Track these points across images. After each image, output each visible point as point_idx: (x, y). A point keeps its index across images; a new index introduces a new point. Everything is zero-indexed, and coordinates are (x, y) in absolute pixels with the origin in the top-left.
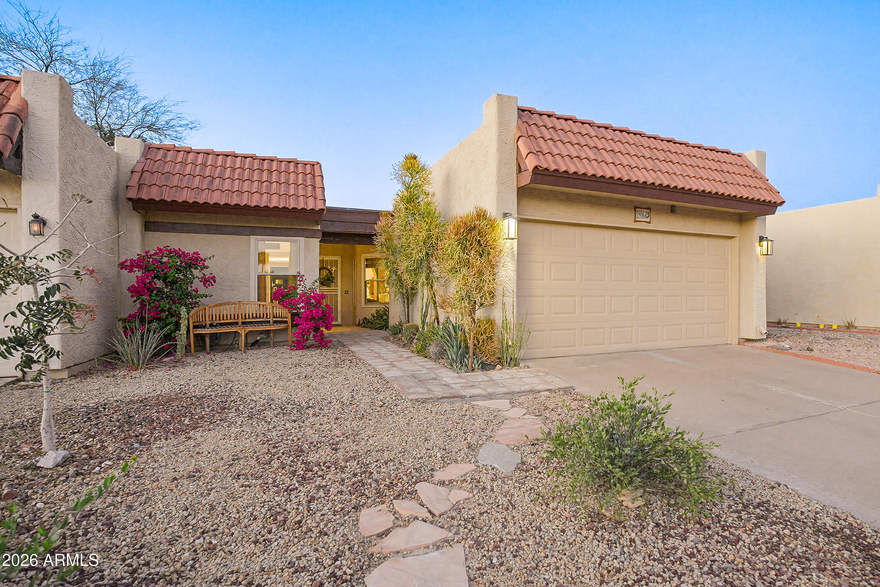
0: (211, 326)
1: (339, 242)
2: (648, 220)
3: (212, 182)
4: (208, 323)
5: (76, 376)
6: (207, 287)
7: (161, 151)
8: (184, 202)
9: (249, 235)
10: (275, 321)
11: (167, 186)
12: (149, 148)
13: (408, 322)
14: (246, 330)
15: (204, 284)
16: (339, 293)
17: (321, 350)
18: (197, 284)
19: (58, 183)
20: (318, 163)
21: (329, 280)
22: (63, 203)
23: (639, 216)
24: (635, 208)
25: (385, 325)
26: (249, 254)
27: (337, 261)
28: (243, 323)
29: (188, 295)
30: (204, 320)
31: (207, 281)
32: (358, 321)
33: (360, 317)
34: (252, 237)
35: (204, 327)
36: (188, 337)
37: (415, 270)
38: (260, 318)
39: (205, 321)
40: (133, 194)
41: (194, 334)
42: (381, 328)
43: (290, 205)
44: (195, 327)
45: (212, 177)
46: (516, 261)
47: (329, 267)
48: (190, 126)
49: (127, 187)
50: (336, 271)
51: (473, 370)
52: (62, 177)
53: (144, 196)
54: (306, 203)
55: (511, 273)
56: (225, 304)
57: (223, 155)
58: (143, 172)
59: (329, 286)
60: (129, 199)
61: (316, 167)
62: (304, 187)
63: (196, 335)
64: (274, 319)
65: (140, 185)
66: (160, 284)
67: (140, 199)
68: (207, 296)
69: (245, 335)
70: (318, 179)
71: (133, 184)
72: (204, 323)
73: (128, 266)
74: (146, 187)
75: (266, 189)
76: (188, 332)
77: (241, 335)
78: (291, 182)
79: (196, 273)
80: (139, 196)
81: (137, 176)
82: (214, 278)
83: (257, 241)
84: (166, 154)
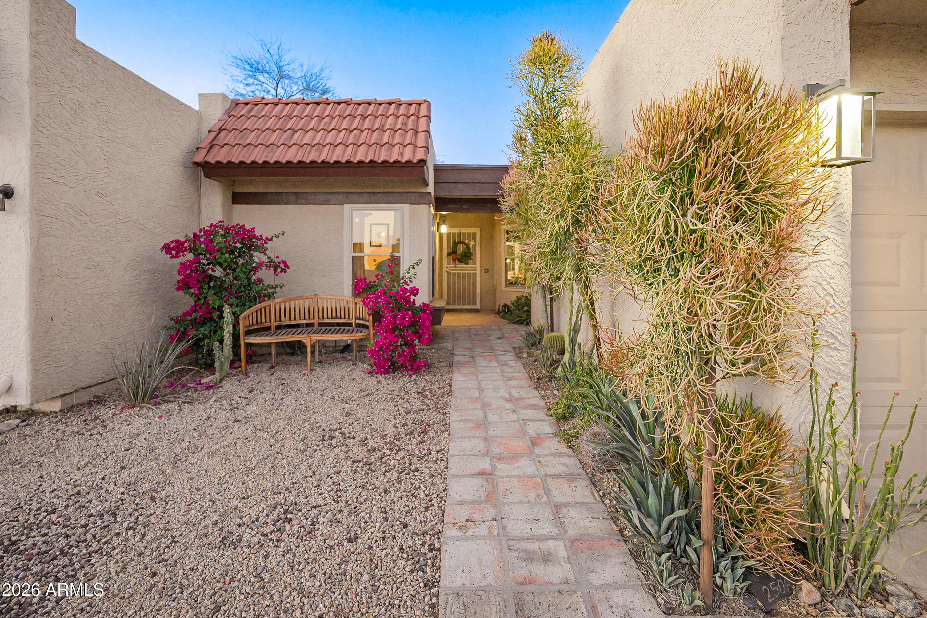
0: (278, 328)
1: (466, 211)
4: (274, 324)
6: (277, 275)
7: (248, 106)
9: (342, 203)
10: (359, 324)
11: (240, 145)
12: (237, 104)
13: (552, 331)
14: (313, 338)
15: (275, 270)
16: (478, 272)
17: (411, 376)
18: (264, 273)
19: (28, 135)
20: (425, 101)
21: (467, 256)
25: (526, 319)
26: (342, 229)
27: (475, 233)
28: (320, 325)
30: (263, 320)
32: (497, 307)
33: (500, 302)
34: (346, 206)
35: (266, 331)
37: (554, 252)
38: (341, 318)
39: (270, 322)
40: (199, 158)
41: (245, 343)
42: (520, 322)
43: (379, 158)
44: (249, 333)
45: (294, 130)
46: (848, 234)
47: (467, 241)
49: (198, 149)
50: (474, 246)
53: (211, 159)
54: (402, 155)
56: (297, 298)
57: (314, 103)
58: (220, 130)
59: (467, 264)
60: (197, 164)
61: (424, 107)
62: (403, 132)
63: (249, 346)
64: (358, 321)
65: (212, 146)
66: (218, 272)
67: (206, 163)
68: (277, 286)
69: (313, 346)
70: (423, 121)
71: (205, 144)
72: (268, 324)
73: (173, 249)
74: (217, 148)
75: (354, 139)
76: (236, 337)
77: (306, 347)
78: (387, 127)
79: (258, 257)
80: (206, 159)
81: (213, 134)
82: (285, 263)
83: (352, 211)
84: (252, 109)
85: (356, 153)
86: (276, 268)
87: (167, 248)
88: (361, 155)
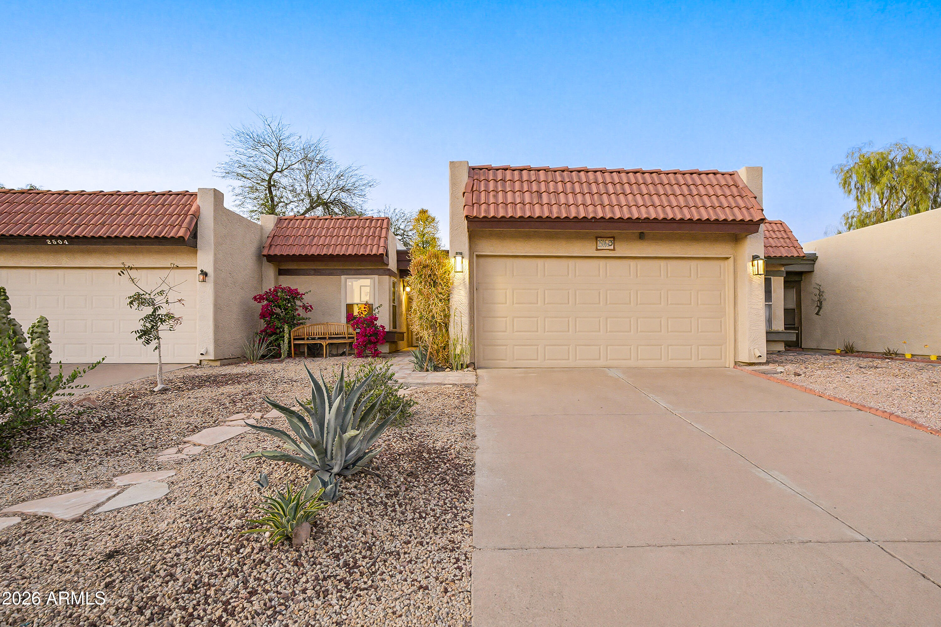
0: (308, 339)
2: (612, 247)
3: (313, 239)
4: (307, 337)
5: (224, 365)
6: (307, 313)
7: (287, 221)
8: (293, 255)
9: (340, 275)
11: (286, 245)
12: (280, 220)
14: (326, 342)
15: (306, 310)
18: (301, 311)
19: (213, 251)
20: (386, 217)
22: (216, 262)
23: (600, 245)
24: (597, 238)
26: (340, 289)
28: (330, 337)
29: (293, 318)
30: (302, 335)
31: (306, 308)
34: (343, 277)
35: (303, 339)
36: (290, 347)
38: (340, 335)
40: (265, 252)
41: (294, 344)
44: (294, 339)
46: (467, 289)
48: (370, 184)
49: (263, 247)
51: (427, 370)
52: (215, 249)
53: (272, 253)
54: (371, 251)
55: (463, 298)
56: (318, 324)
58: (274, 236)
60: (264, 256)
61: (385, 221)
62: (373, 237)
63: (295, 345)
64: (349, 336)
65: (271, 246)
66: (278, 310)
67: (269, 255)
68: (307, 319)
69: (326, 346)
70: (384, 231)
71: (267, 245)
72: (303, 337)
73: (258, 298)
74: (273, 246)
75: (346, 242)
76: (290, 342)
77: (323, 346)
78: (364, 234)
79: (298, 303)
80: (269, 253)
81: (270, 239)
82: (311, 306)
83: (346, 279)
84: (289, 223)
85: (348, 249)
86: (306, 309)
87: (255, 298)
88: (350, 251)
